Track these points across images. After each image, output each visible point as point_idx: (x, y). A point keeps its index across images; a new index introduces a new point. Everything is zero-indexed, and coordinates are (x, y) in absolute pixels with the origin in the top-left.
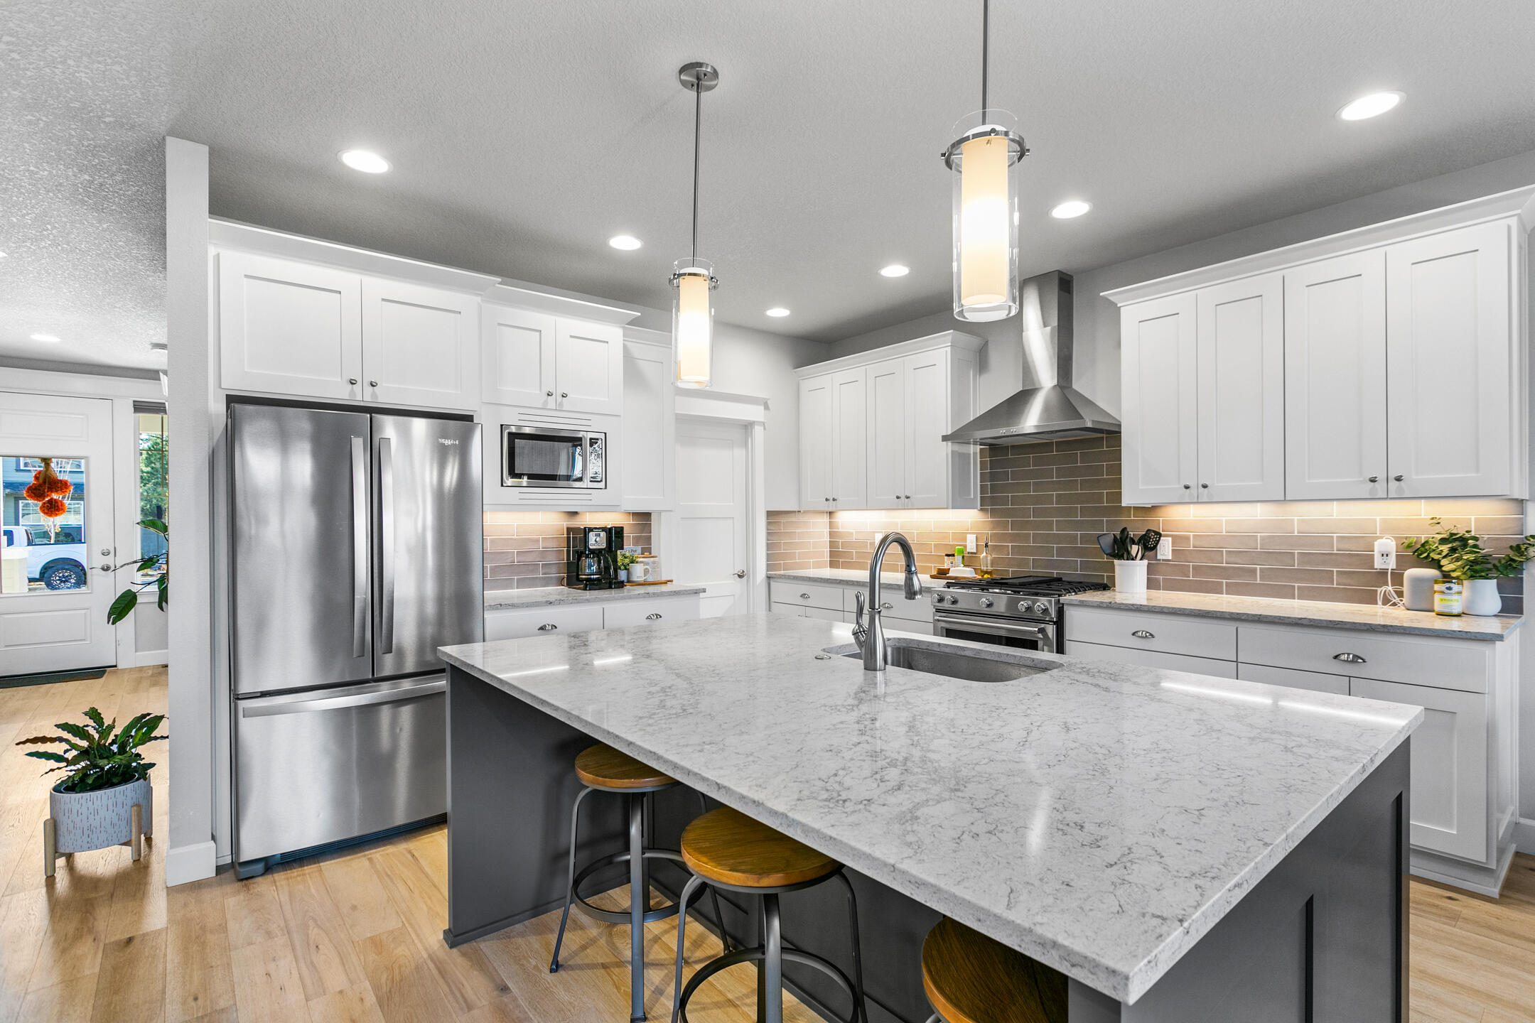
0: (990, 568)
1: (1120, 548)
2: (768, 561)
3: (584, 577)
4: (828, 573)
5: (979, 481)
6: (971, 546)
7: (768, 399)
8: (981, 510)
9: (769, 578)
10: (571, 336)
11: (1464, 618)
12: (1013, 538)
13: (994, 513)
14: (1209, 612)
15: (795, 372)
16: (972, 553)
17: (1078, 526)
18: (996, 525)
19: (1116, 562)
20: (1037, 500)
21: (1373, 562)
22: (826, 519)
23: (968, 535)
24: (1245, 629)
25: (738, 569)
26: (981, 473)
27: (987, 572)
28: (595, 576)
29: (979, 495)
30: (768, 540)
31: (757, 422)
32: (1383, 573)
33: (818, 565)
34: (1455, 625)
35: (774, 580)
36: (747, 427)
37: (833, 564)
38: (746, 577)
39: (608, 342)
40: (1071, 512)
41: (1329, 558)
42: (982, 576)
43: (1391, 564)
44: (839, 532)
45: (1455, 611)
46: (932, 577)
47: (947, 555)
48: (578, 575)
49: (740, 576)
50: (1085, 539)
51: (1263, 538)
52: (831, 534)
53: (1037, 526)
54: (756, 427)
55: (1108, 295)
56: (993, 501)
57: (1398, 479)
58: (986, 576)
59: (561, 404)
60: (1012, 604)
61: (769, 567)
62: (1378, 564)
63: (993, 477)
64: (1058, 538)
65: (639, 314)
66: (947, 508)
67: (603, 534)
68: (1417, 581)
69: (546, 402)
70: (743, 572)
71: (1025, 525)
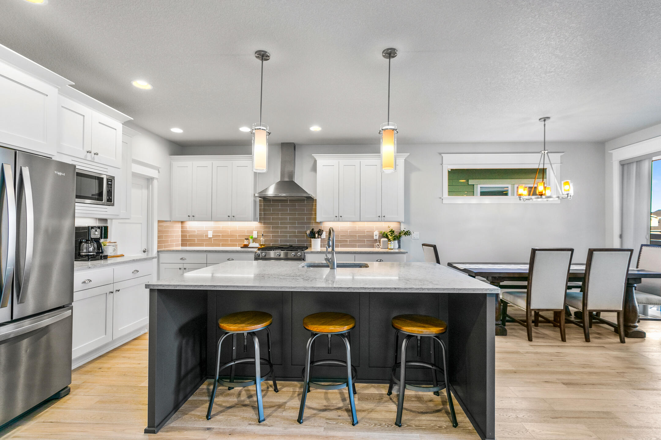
0: (264, 244)
1: (313, 235)
2: (158, 244)
3: (83, 254)
4: (180, 248)
5: (259, 211)
6: (255, 235)
7: (160, 168)
8: (260, 222)
9: (158, 252)
10: (100, 123)
11: (393, 250)
12: (273, 232)
13: (265, 223)
14: (348, 252)
15: (170, 157)
16: (255, 238)
17: (295, 228)
18: (265, 228)
19: (312, 239)
20: (282, 219)
21: (374, 237)
22: (179, 225)
23: (254, 232)
24: (357, 255)
25: (143, 249)
26: (259, 209)
27: (263, 245)
28: (92, 253)
29: (259, 217)
30: (158, 234)
31: (155, 178)
32: (376, 240)
33: (177, 245)
34: (392, 251)
35: (161, 253)
36: (149, 180)
37: (183, 245)
38: (146, 252)
39: (116, 130)
40: (295, 223)
41: (364, 237)
42: (261, 246)
43: (377, 238)
44: (188, 230)
45: (392, 248)
46: (242, 247)
47: (245, 239)
48: (79, 253)
49: (144, 252)
50: (299, 232)
51: (349, 231)
52: (182, 232)
53: (282, 228)
54: (155, 180)
55: (315, 156)
56: (265, 219)
57: (384, 217)
58: (262, 246)
59: (94, 158)
60: (286, 254)
61: (159, 247)
62: (375, 238)
63: (264, 210)
64: (289, 232)
65: (133, 119)
66: (251, 221)
67: (99, 230)
68: (384, 241)
69: (86, 156)
70: (146, 249)
71: (277, 228)
